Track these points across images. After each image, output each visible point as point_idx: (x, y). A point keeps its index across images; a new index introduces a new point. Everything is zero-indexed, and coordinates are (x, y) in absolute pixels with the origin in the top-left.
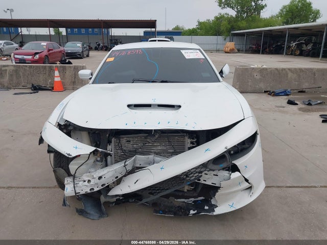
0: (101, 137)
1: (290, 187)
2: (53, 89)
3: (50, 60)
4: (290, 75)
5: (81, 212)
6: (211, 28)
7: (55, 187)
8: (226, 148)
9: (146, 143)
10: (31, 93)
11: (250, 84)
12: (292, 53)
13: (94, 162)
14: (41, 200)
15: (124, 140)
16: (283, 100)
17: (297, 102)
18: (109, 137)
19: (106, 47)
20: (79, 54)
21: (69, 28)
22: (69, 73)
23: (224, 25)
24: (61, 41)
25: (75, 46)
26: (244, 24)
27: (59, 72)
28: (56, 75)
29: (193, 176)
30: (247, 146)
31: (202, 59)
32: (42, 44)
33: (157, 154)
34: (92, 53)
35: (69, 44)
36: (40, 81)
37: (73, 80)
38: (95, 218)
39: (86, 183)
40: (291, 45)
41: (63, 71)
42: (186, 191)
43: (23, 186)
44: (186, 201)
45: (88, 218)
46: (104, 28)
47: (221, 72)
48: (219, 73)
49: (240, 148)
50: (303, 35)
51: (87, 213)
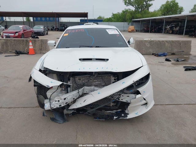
0: (65, 77)
1: (167, 105)
2: (29, 53)
3: (25, 36)
4: (167, 44)
5: (53, 120)
6: (120, 17)
7: (36, 107)
8: (133, 81)
9: (89, 80)
10: (15, 56)
11: (144, 49)
12: (167, 32)
13: (61, 91)
14: (29, 114)
15: (77, 78)
16: (163, 59)
17: (171, 60)
18: (69, 77)
19: (58, 28)
20: (41, 33)
21: (35, 17)
22: (38, 44)
23: (128, 16)
24: (30, 25)
25: (39, 28)
26: (139, 15)
27: (32, 43)
28: (30, 45)
29: (116, 97)
30: (144, 81)
31: (118, 34)
32: (20, 27)
33: (96, 86)
34: (49, 32)
35: (36, 27)
36: (20, 48)
37: (40, 48)
38: (61, 122)
39: (57, 102)
40: (167, 28)
41: (34, 43)
42: (111, 106)
43: (18, 107)
44: (111, 112)
45: (57, 123)
46: (57, 17)
47: (129, 42)
48: (128, 42)
49: (141, 82)
50: (173, 22)
51: (56, 120)
